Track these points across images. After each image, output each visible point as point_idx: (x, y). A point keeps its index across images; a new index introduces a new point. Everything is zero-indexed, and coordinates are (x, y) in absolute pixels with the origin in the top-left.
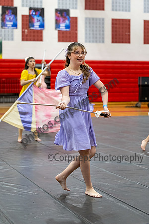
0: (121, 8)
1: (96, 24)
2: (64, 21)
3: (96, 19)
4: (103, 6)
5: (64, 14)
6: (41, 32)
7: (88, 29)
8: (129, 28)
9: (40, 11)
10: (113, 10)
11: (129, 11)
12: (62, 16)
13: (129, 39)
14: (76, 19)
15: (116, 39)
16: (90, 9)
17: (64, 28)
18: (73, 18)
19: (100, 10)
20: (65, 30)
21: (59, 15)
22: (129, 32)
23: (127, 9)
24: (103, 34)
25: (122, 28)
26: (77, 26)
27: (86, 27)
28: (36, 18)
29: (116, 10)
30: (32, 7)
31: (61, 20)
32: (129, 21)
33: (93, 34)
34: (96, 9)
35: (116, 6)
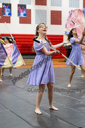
0: (56, 4)
1: (42, 13)
2: (23, 12)
3: (42, 11)
4: (46, 3)
5: (23, 7)
6: (9, 18)
7: (37, 16)
8: (61, 16)
9: (9, 5)
10: (51, 5)
11: (61, 6)
12: (21, 8)
13: (61, 22)
14: (30, 10)
15: (53, 22)
16: (38, 5)
17: (23, 15)
18: (28, 10)
19: (44, 5)
20: (23, 17)
21: (20, 8)
22: (61, 18)
23: (60, 5)
24: (46, 19)
25: (57, 16)
26: (30, 15)
27: (36, 15)
28: (6, 9)
29: (53, 6)
30: (4, 3)
31: (21, 10)
32: (61, 12)
33: (40, 19)
34: (42, 5)
35: (53, 3)
